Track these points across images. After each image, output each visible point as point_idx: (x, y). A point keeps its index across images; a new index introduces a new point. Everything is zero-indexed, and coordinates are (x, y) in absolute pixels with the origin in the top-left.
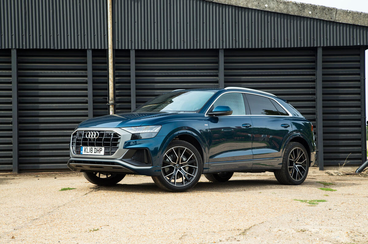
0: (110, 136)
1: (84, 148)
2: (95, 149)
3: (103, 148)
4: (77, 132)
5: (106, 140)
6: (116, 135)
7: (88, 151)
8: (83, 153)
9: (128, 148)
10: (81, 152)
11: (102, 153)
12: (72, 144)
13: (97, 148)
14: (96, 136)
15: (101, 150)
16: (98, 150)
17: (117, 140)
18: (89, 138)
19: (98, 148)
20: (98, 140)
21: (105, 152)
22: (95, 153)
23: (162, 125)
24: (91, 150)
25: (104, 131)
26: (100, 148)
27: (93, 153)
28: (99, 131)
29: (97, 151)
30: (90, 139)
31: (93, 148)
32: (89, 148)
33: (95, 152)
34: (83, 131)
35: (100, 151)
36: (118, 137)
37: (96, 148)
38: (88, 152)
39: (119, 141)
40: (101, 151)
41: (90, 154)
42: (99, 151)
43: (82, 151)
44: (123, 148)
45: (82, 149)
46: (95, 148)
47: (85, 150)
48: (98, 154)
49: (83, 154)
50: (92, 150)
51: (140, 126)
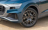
17: (4, 9)
44: (7, 13)
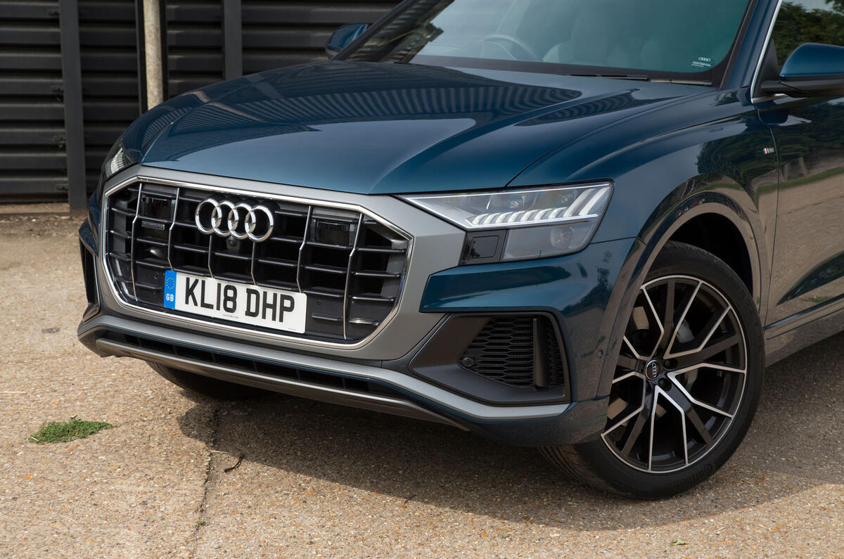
0: (345, 236)
1: (181, 280)
2: (253, 297)
3: (301, 299)
4: (135, 185)
5: (315, 255)
6: (375, 234)
7: (211, 298)
8: (180, 305)
9: (448, 312)
10: (169, 297)
11: (296, 320)
12: (110, 247)
13: (260, 290)
14: (259, 231)
15: (287, 303)
16: (270, 301)
18: (214, 234)
19: (270, 293)
20: (268, 248)
21: (310, 321)
22: (248, 313)
23: (611, 181)
24: (227, 299)
25: (306, 205)
26: (279, 293)
27: (240, 316)
28: (272, 204)
29: (266, 306)
30: (220, 242)
31: (242, 289)
32: (212, 283)
33: (253, 310)
34: (175, 187)
35: (283, 309)
36: (390, 244)
37: (256, 292)
38: (210, 306)
39: (393, 267)
40: (291, 309)
41: (222, 314)
42: (273, 307)
43: (173, 292)
44: (422, 310)
45: (173, 284)
46: (250, 292)
47: (190, 292)
48: (268, 323)
49: (177, 307)
50: (234, 299)
51: (506, 188)
